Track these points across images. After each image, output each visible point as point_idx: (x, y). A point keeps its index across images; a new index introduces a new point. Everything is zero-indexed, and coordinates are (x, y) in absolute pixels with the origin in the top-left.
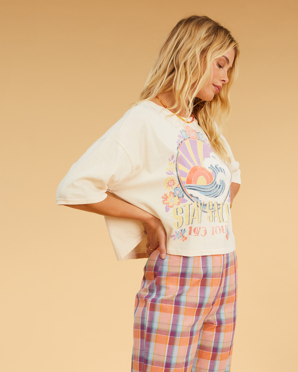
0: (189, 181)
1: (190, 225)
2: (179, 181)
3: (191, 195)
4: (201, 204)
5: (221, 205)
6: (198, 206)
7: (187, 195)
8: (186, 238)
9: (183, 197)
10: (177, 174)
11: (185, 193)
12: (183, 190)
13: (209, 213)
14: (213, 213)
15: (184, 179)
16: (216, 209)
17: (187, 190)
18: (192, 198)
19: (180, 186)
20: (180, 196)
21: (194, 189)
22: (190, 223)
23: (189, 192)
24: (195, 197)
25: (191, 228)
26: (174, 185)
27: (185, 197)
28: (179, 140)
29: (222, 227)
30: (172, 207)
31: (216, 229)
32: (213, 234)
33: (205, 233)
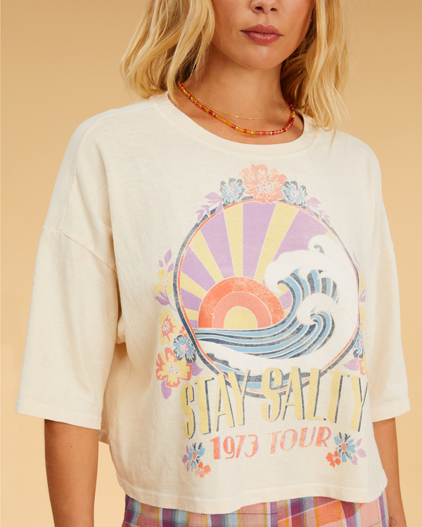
0: (203, 321)
1: (214, 434)
2: (183, 320)
3: (211, 356)
4: (239, 378)
5: (313, 379)
6: (227, 383)
7: (201, 356)
8: (207, 469)
9: (194, 359)
10: (177, 304)
11: (198, 352)
12: (194, 343)
13: (272, 398)
14: (284, 398)
15: (193, 315)
16: (296, 386)
17: (201, 343)
18: (214, 364)
19: (185, 332)
20: (190, 357)
21: (217, 341)
22: (213, 427)
23: (207, 347)
24: (219, 361)
25: (216, 441)
26: (171, 330)
27: (199, 361)
28: (207, 207)
29: (304, 430)
30: (175, 385)
31: (284, 437)
32: (273, 449)
33: (255, 449)
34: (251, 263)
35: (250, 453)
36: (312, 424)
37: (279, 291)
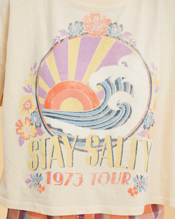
0: (47, 105)
2: (37, 103)
3: (49, 126)
4: (70, 139)
5: (119, 142)
7: (44, 125)
8: (44, 189)
9: (40, 126)
10: (36, 93)
11: (43, 122)
12: (41, 117)
13: (93, 153)
14: (101, 153)
15: (42, 101)
16: (109, 146)
17: (45, 118)
18: (50, 130)
19: (37, 110)
20: (38, 125)
21: (54, 117)
23: (48, 120)
24: (55, 129)
26: (30, 108)
27: (43, 127)
28: (59, 37)
29: (114, 174)
30: (27, 139)
31: (101, 176)
32: (93, 183)
33: (81, 182)
34: (80, 72)
35: (78, 183)
36: (119, 171)
37: (97, 90)
